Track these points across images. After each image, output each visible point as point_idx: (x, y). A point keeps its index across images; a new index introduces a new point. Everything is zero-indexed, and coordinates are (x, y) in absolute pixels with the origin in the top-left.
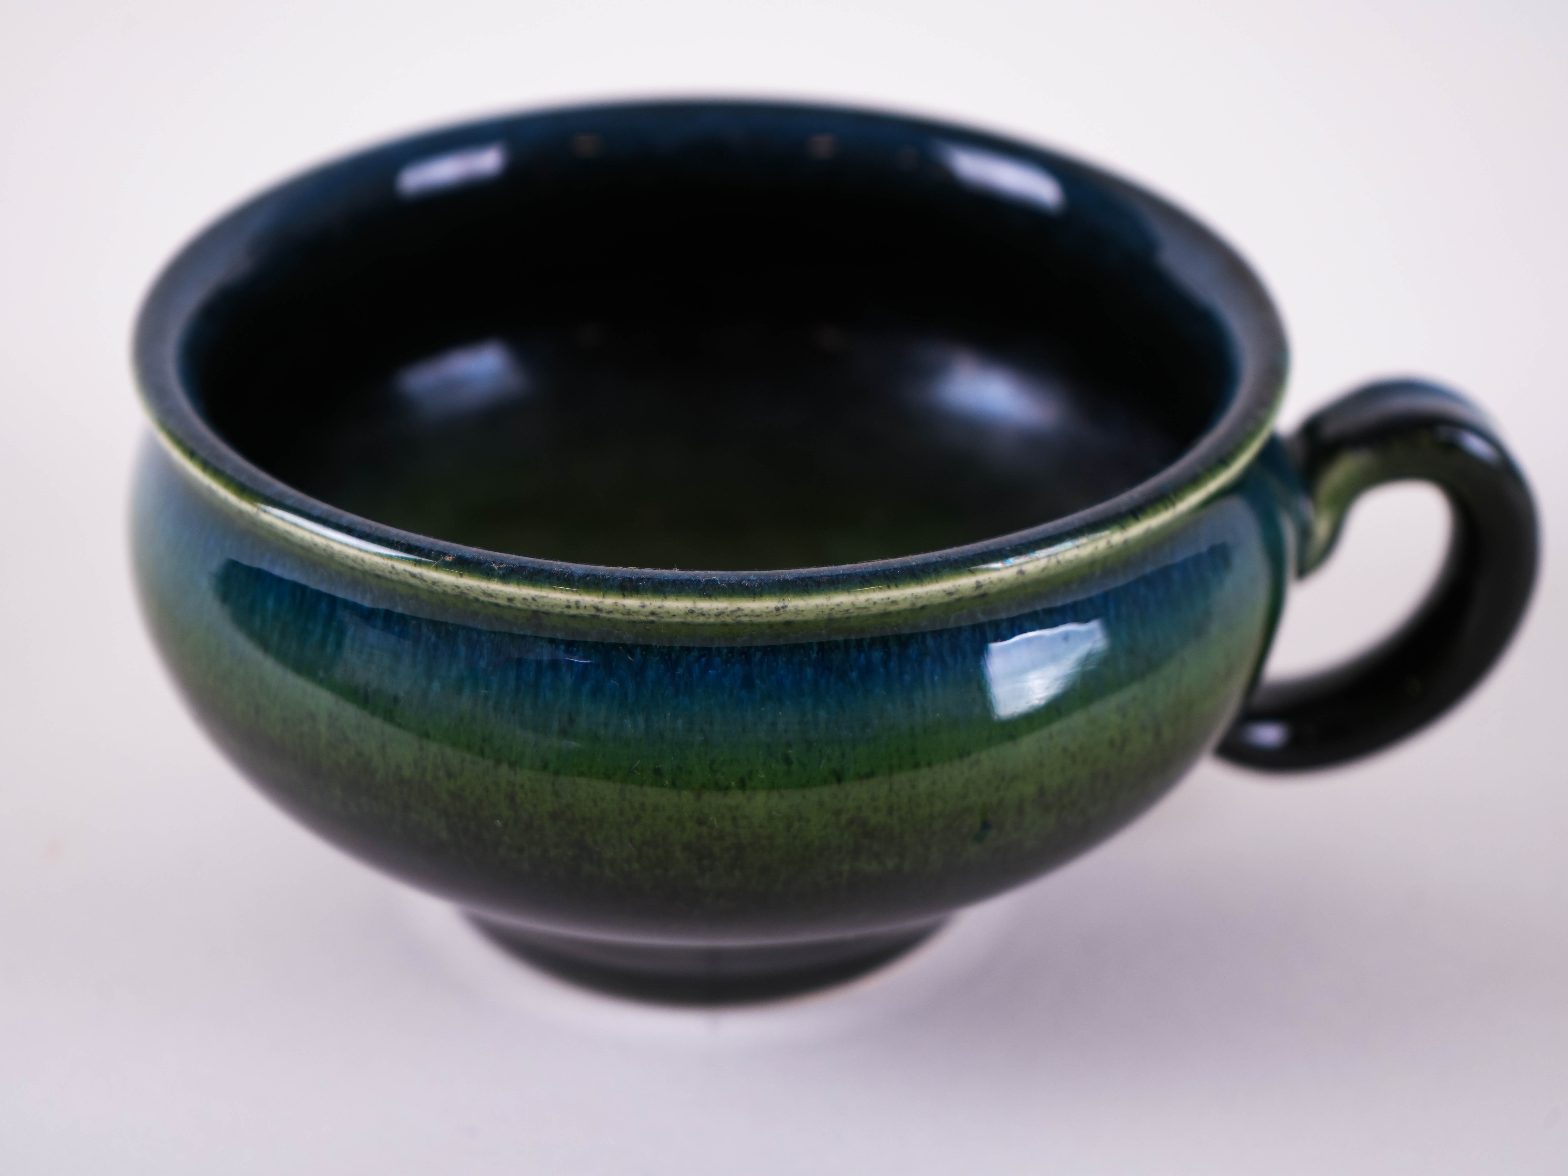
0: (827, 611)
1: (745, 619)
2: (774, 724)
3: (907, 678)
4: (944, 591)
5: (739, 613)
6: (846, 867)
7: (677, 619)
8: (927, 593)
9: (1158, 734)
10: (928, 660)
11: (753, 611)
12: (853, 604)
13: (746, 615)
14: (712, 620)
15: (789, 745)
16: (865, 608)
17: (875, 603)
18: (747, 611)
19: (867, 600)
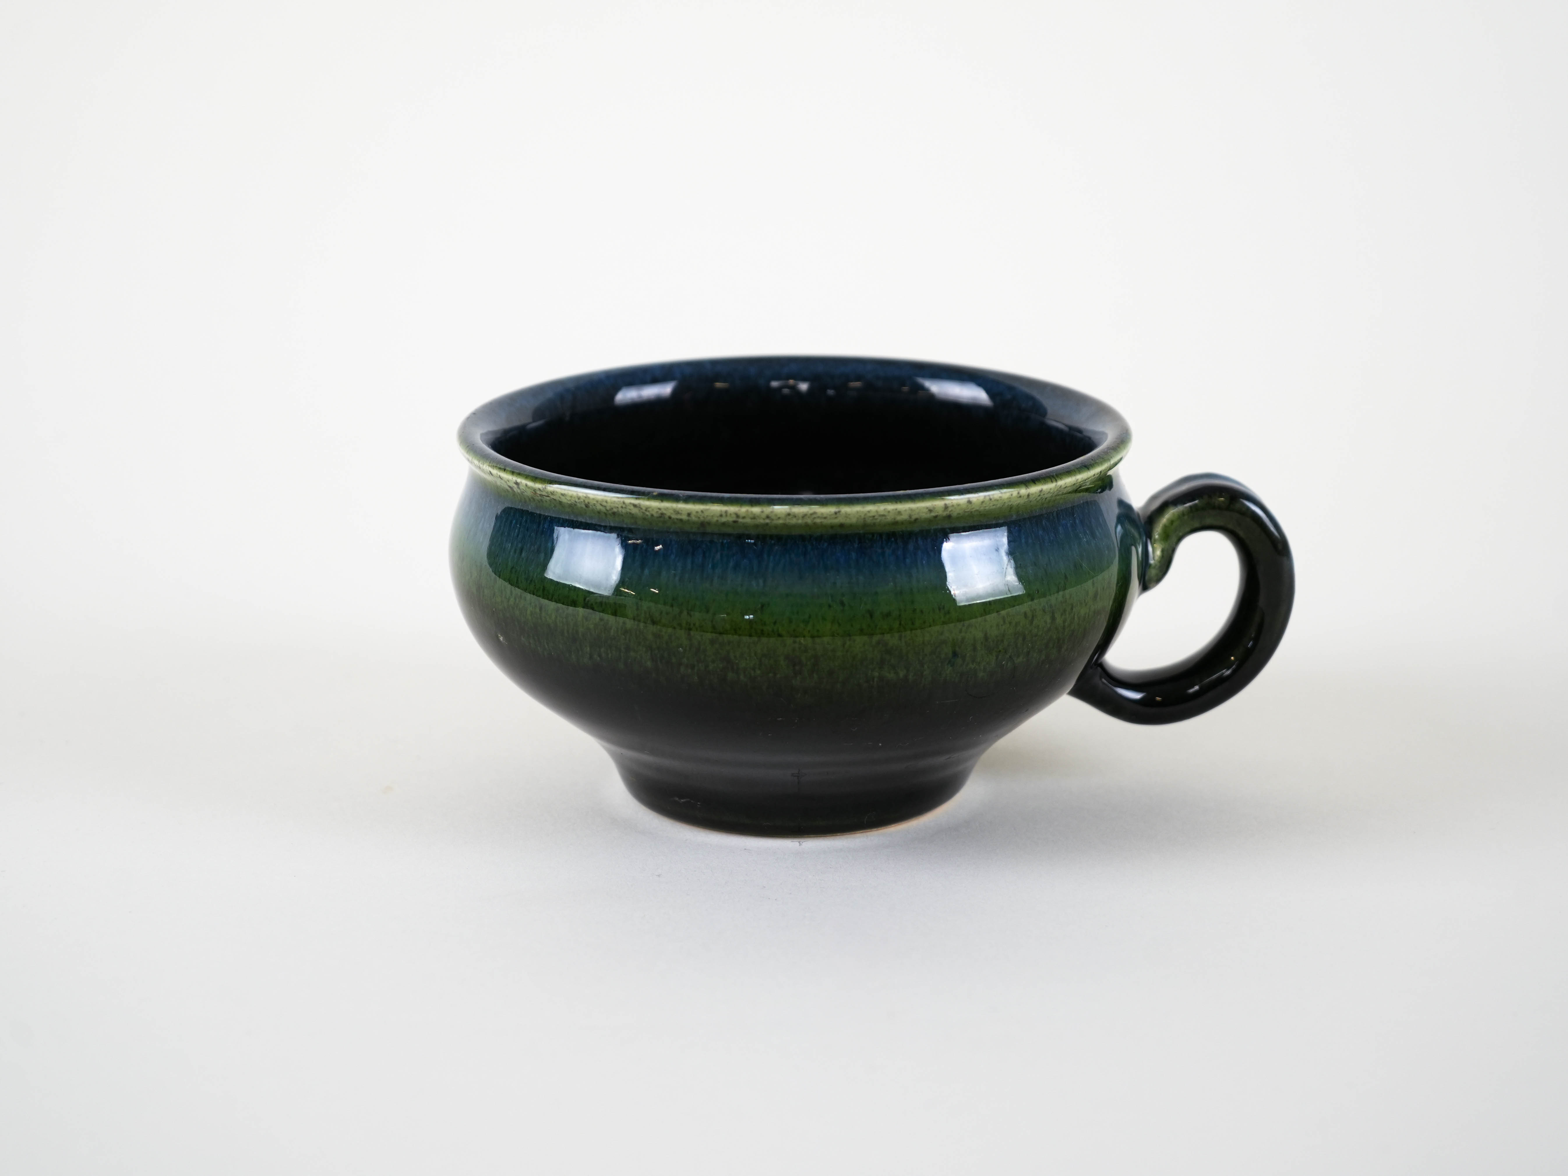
0: (863, 516)
1: (818, 521)
2: (835, 583)
3: (908, 561)
4: (927, 508)
5: (815, 516)
6: (876, 674)
7: (781, 521)
8: (917, 508)
9: (1053, 618)
10: (919, 552)
11: (822, 514)
12: (877, 512)
13: (819, 517)
14: (800, 521)
15: (843, 595)
16: (884, 515)
17: (889, 512)
18: (819, 515)
19: (885, 509)
